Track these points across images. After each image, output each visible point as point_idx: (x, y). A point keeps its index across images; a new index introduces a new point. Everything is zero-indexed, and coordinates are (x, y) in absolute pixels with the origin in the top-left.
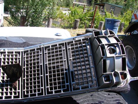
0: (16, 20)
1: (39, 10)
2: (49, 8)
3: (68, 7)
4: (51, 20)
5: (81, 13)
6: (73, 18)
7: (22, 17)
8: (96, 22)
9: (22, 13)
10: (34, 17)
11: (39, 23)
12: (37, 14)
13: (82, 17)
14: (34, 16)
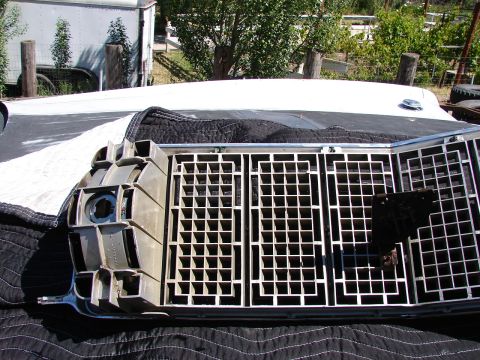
0: (200, 59)
1: (277, 23)
2: (311, 18)
3: (364, 11)
4: (318, 57)
5: (416, 30)
6: (387, 49)
7: (221, 50)
8: (475, 62)
9: (219, 37)
10: (260, 50)
11: (278, 69)
12: (269, 37)
13: (422, 46)
14: (263, 44)
